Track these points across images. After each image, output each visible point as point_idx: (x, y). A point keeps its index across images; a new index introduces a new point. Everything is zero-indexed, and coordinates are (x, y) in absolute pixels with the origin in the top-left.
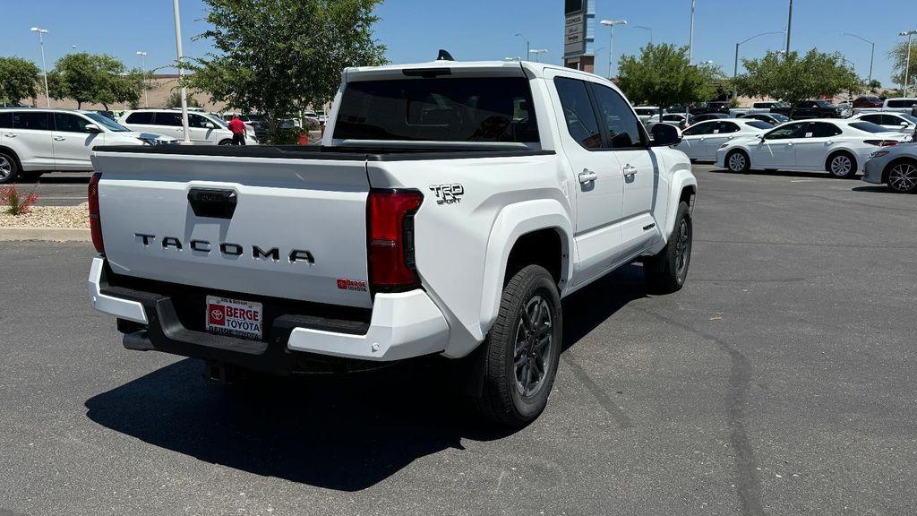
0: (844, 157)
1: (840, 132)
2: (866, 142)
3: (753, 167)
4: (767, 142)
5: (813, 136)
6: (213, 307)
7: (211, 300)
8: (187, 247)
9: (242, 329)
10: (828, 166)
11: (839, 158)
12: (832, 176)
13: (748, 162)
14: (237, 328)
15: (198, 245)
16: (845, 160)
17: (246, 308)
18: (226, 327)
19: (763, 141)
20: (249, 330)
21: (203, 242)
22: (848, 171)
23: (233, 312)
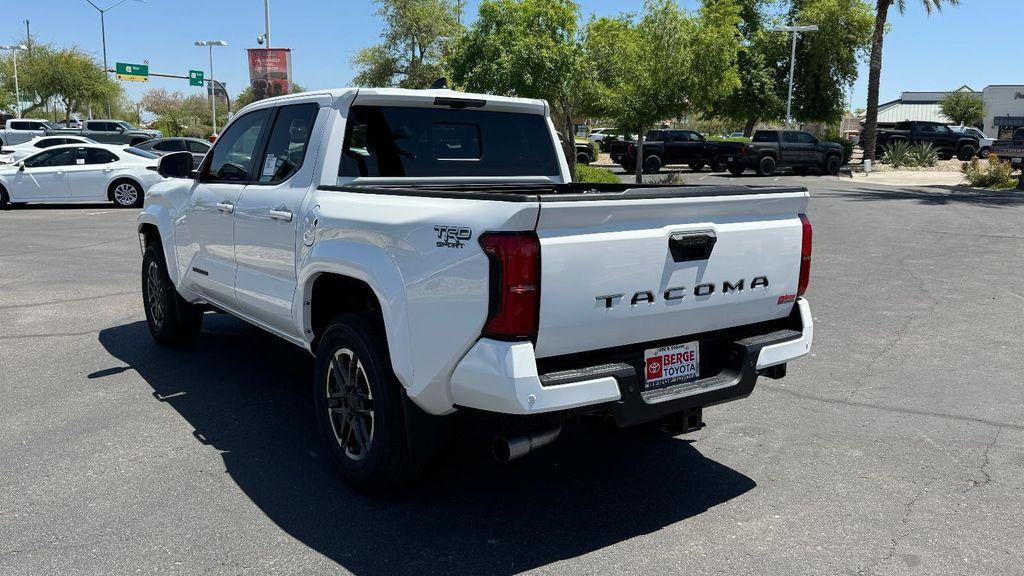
0: (128, 185)
1: (117, 159)
2: (149, 168)
3: (13, 200)
4: (27, 170)
5: (86, 163)
6: (651, 361)
7: (649, 354)
8: (659, 298)
9: (680, 374)
10: (111, 195)
11: (122, 186)
12: (117, 206)
13: (6, 197)
14: (675, 375)
15: (672, 294)
16: (130, 188)
17: (682, 350)
18: (664, 377)
19: (22, 169)
20: (686, 373)
21: (675, 290)
22: (134, 199)
23: (670, 359)
